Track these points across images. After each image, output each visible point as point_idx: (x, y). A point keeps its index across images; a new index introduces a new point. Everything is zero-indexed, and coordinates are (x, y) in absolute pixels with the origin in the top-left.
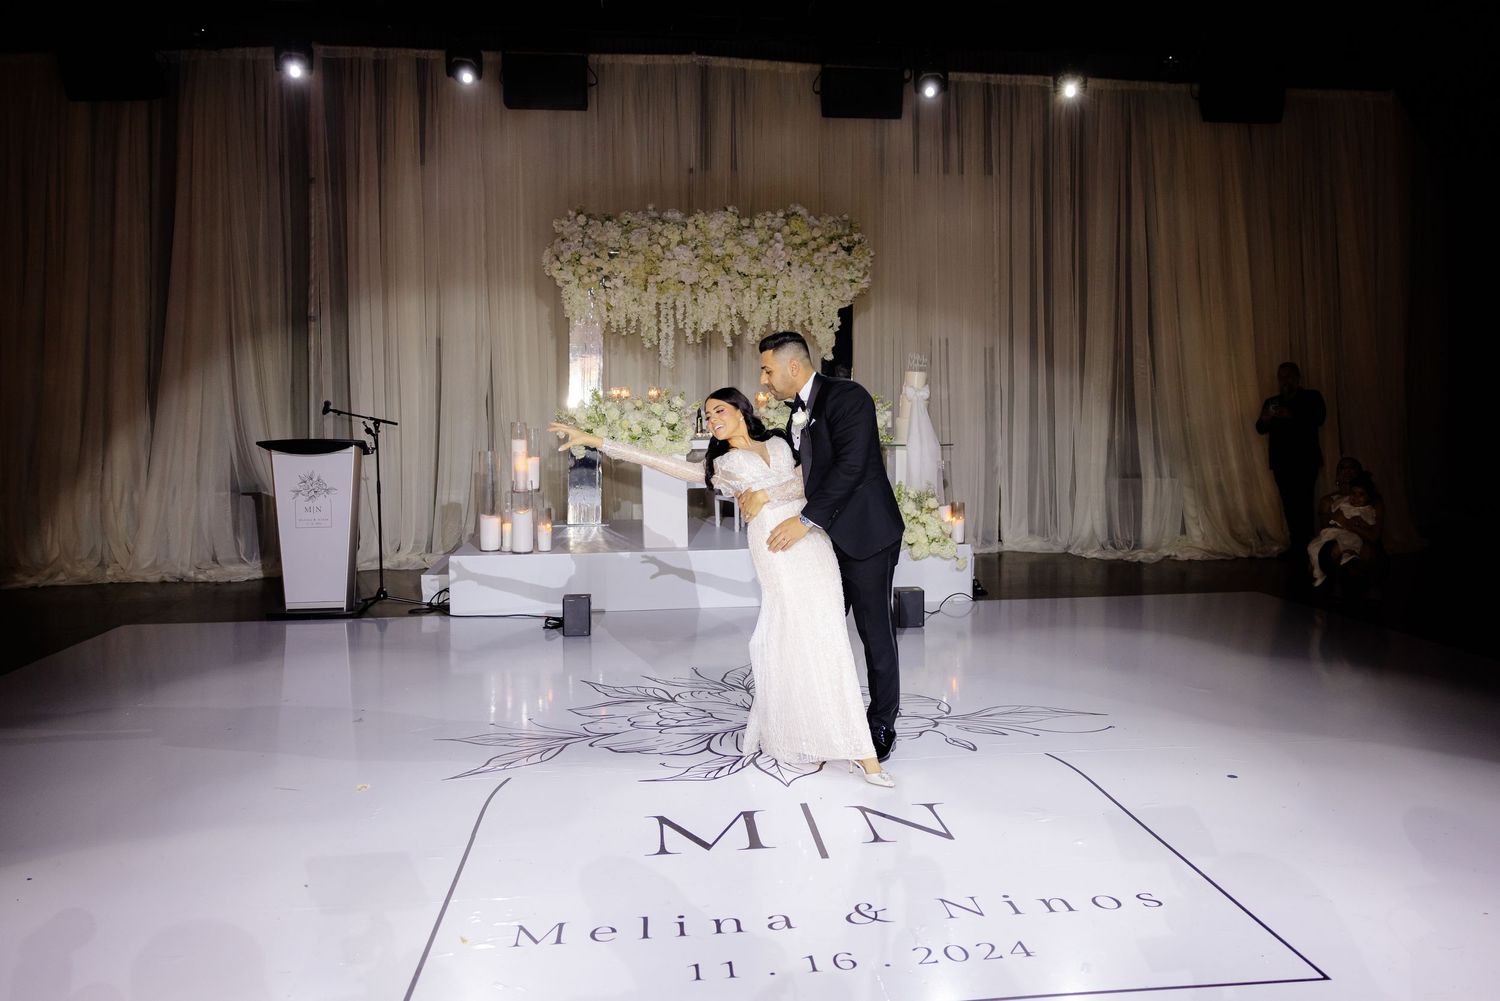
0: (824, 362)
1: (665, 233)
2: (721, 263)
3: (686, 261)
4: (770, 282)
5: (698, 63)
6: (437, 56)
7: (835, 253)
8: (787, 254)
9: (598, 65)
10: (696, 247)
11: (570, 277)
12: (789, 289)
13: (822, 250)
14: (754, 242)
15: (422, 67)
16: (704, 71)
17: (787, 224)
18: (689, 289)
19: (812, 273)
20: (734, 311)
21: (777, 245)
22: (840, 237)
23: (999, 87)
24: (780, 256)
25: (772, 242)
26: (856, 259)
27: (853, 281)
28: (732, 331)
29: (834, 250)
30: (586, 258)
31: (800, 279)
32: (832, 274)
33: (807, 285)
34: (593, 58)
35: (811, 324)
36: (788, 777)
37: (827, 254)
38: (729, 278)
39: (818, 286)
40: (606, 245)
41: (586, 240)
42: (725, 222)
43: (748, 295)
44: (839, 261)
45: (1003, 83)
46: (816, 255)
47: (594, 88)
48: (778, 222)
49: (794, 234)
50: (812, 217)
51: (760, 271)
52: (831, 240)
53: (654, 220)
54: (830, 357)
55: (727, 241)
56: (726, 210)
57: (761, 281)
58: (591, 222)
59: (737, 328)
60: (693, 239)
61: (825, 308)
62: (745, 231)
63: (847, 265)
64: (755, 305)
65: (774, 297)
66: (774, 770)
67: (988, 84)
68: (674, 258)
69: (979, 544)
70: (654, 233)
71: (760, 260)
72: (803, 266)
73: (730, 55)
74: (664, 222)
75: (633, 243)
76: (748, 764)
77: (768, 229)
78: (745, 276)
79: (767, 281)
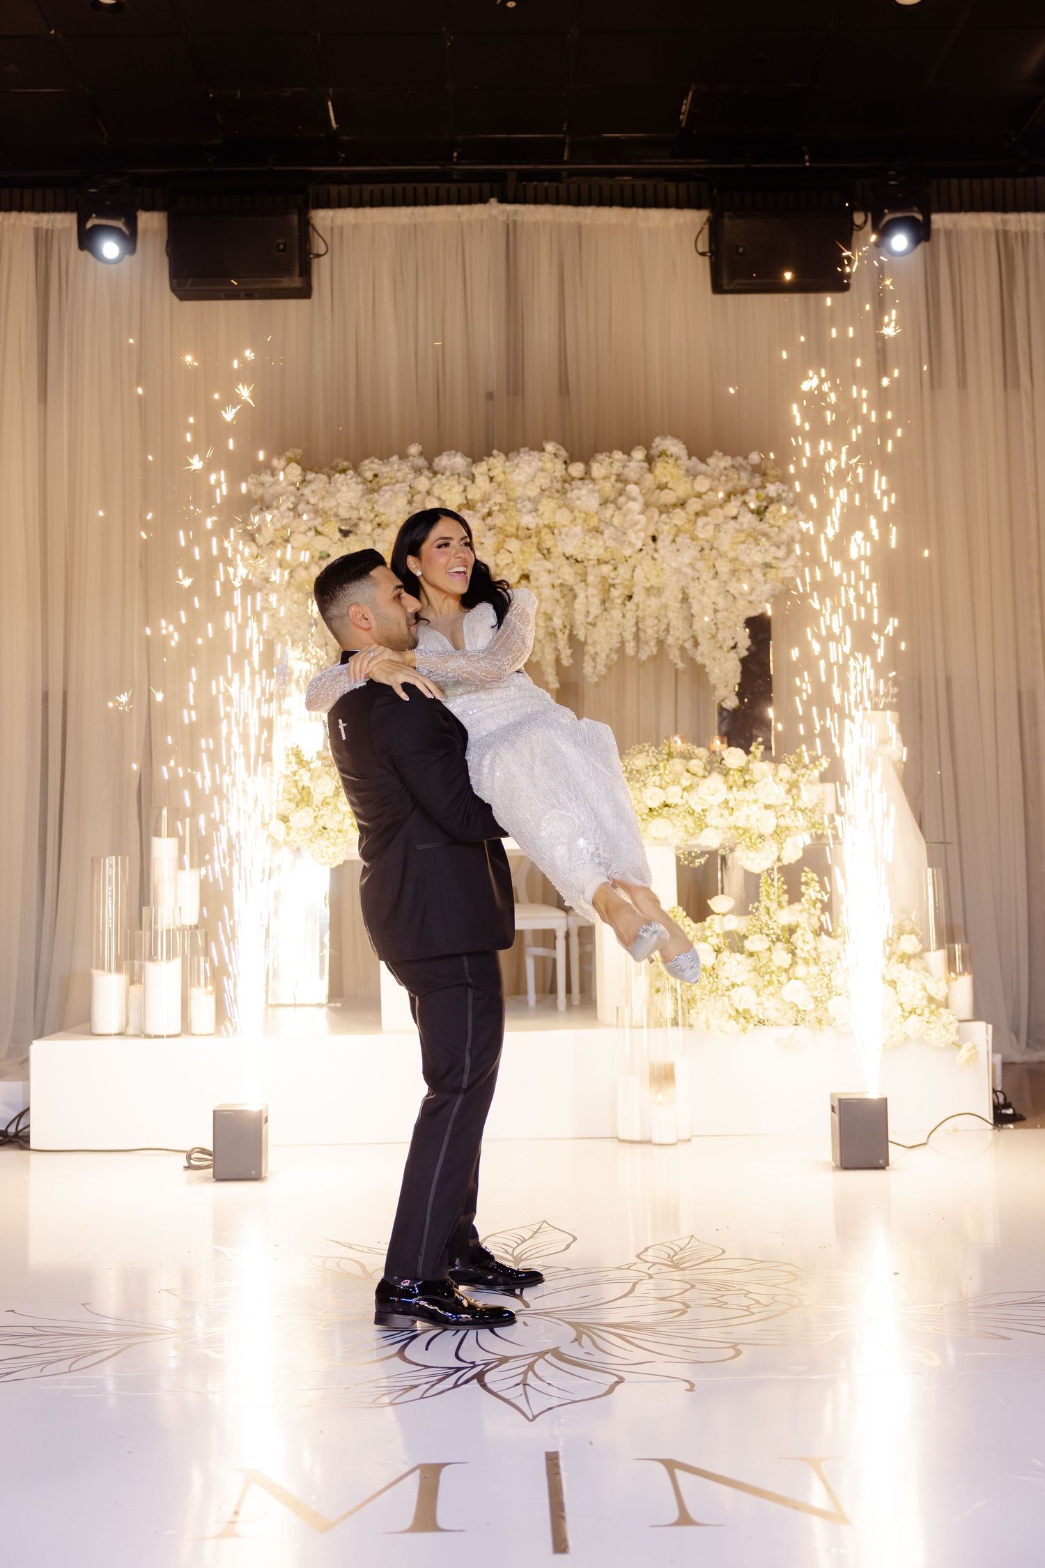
0: (722, 710)
1: (436, 491)
2: (534, 540)
4: (621, 570)
5: (502, 218)
6: (66, 222)
7: (735, 518)
8: (649, 520)
9: (332, 229)
10: (489, 514)
12: (654, 582)
13: (712, 512)
14: (592, 503)
15: (43, 241)
16: (511, 231)
17: (650, 470)
19: (694, 552)
20: (558, 622)
21: (631, 505)
22: (744, 492)
23: (1024, 236)
24: (636, 523)
25: (622, 500)
26: (772, 526)
27: (767, 566)
28: (558, 661)
29: (734, 512)
30: (301, 537)
31: (674, 565)
32: (731, 555)
33: (685, 574)
34: (323, 218)
35: (696, 644)
36: (538, 1403)
37: (722, 518)
38: (549, 565)
39: (706, 576)
40: (337, 515)
41: (301, 507)
42: (542, 470)
43: (581, 596)
44: (741, 531)
45: (1031, 229)
46: (701, 521)
47: (324, 261)
48: (634, 467)
49: (662, 487)
50: (694, 459)
51: (602, 550)
52: (729, 497)
53: (418, 471)
54: (732, 703)
55: (544, 501)
56: (543, 450)
57: (606, 569)
58: (310, 476)
59: (566, 653)
60: (485, 500)
61: (719, 615)
62: (579, 483)
63: (754, 537)
64: (595, 610)
65: (630, 597)
66: (515, 1394)
67: (1006, 233)
69: (1023, 1044)
70: (419, 492)
71: (602, 533)
72: (678, 540)
73: (557, 201)
74: (435, 473)
75: (382, 511)
76: (467, 1382)
77: (616, 481)
78: (577, 561)
79: (615, 569)
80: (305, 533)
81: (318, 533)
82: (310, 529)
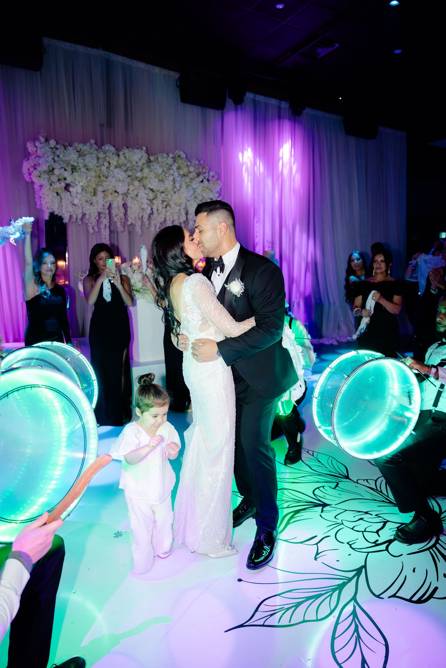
1: (107, 159)
2: (141, 182)
3: (121, 178)
5: (103, 56)
8: (180, 180)
10: (127, 171)
11: (46, 183)
13: (196, 179)
14: (160, 171)
16: (107, 62)
18: (121, 197)
26: (213, 186)
29: (201, 180)
30: (58, 170)
31: (186, 195)
32: (201, 194)
33: (188, 199)
38: (145, 191)
39: (193, 201)
40: (69, 163)
41: (56, 159)
42: (142, 156)
43: (156, 203)
44: (205, 187)
45: (261, 100)
46: (193, 182)
48: (170, 161)
51: (164, 189)
52: (198, 175)
53: (98, 150)
55: (144, 169)
58: (59, 146)
60: (124, 165)
62: (153, 163)
65: (168, 206)
68: (114, 177)
70: (100, 159)
72: (188, 188)
74: (105, 152)
75: (87, 164)
78: (153, 191)
79: (167, 195)
80: (60, 169)
81: (65, 170)
82: (62, 168)
